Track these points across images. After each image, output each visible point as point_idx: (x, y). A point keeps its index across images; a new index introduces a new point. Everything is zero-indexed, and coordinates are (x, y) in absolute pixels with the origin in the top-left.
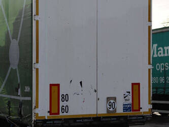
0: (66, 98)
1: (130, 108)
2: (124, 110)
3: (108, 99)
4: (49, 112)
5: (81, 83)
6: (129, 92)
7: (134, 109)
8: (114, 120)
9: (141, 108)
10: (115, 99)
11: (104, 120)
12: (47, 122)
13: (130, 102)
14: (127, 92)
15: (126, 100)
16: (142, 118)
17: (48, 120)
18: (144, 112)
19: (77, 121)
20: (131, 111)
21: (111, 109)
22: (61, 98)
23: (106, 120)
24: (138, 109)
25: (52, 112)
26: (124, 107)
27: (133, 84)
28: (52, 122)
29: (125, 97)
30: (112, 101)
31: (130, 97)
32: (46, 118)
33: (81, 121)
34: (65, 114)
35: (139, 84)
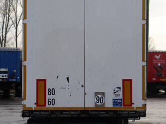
0: (52, 92)
1: (120, 103)
2: (113, 104)
3: (96, 93)
4: (35, 104)
5: (68, 78)
6: (120, 88)
7: (125, 104)
8: (102, 114)
9: (133, 104)
10: (103, 94)
11: (92, 113)
12: (34, 113)
13: (121, 97)
14: (118, 88)
15: (117, 95)
16: (134, 113)
18: (137, 108)
19: (64, 113)
20: (121, 106)
21: (99, 103)
22: (47, 92)
23: (95, 113)
24: (129, 104)
25: (39, 104)
26: (113, 102)
27: (124, 80)
28: (38, 113)
29: (115, 93)
30: (100, 96)
31: (121, 93)
32: (33, 109)
33: (68, 113)
34: (51, 106)
35: (131, 80)
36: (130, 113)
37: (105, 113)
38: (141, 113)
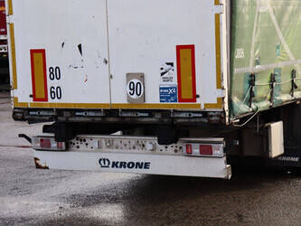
0: (56, 73)
1: (173, 95)
2: (161, 98)
3: (129, 76)
4: (31, 96)
5: (80, 47)
6: (172, 64)
7: (183, 97)
8: (141, 117)
9: (198, 96)
10: (142, 76)
11: (125, 115)
12: (31, 113)
13: (175, 82)
14: (168, 64)
15: (166, 80)
16: (201, 115)
17: (30, 110)
18: (206, 105)
19: (77, 114)
20: (175, 101)
21: (135, 96)
22: (48, 73)
23: (130, 115)
24: (191, 97)
25: (37, 97)
26: (161, 93)
27: (179, 48)
28: (37, 113)
29: (162, 74)
30: (135, 81)
31: (174, 74)
32: (29, 106)
33: (83, 114)
34: (56, 100)
35: (192, 47)
36: (193, 115)
37: (147, 115)
38: (212, 116)
